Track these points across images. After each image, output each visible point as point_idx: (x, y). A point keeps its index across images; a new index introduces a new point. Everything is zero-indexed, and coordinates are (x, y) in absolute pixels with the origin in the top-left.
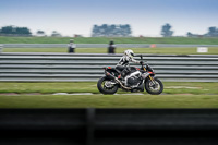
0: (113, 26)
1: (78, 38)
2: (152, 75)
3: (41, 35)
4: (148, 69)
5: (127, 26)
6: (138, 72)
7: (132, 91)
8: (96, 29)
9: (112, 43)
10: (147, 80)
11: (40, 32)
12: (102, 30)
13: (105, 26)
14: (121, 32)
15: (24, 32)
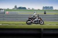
0: (48, 7)
1: (39, 10)
2: (41, 20)
3: (29, 9)
4: (40, 18)
5: (52, 7)
6: (37, 19)
7: (35, 24)
8: (44, 8)
9: (45, 11)
10: (40, 21)
11: (29, 8)
12: (45, 8)
13: (46, 7)
14: (50, 8)
15: (25, 8)
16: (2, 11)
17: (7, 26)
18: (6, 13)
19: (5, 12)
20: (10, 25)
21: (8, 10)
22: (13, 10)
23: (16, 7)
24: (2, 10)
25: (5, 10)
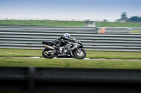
16: (89, 26)
17: (103, 63)
18: (99, 32)
19: (97, 29)
20: (111, 62)
21: (105, 23)
22: (117, 23)
23: (124, 16)
24: (91, 23)
25: (97, 23)
